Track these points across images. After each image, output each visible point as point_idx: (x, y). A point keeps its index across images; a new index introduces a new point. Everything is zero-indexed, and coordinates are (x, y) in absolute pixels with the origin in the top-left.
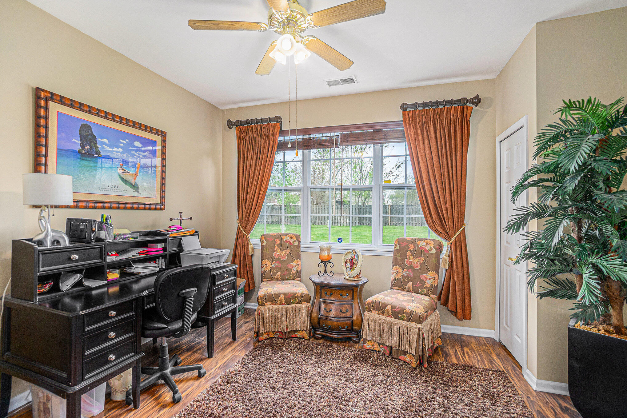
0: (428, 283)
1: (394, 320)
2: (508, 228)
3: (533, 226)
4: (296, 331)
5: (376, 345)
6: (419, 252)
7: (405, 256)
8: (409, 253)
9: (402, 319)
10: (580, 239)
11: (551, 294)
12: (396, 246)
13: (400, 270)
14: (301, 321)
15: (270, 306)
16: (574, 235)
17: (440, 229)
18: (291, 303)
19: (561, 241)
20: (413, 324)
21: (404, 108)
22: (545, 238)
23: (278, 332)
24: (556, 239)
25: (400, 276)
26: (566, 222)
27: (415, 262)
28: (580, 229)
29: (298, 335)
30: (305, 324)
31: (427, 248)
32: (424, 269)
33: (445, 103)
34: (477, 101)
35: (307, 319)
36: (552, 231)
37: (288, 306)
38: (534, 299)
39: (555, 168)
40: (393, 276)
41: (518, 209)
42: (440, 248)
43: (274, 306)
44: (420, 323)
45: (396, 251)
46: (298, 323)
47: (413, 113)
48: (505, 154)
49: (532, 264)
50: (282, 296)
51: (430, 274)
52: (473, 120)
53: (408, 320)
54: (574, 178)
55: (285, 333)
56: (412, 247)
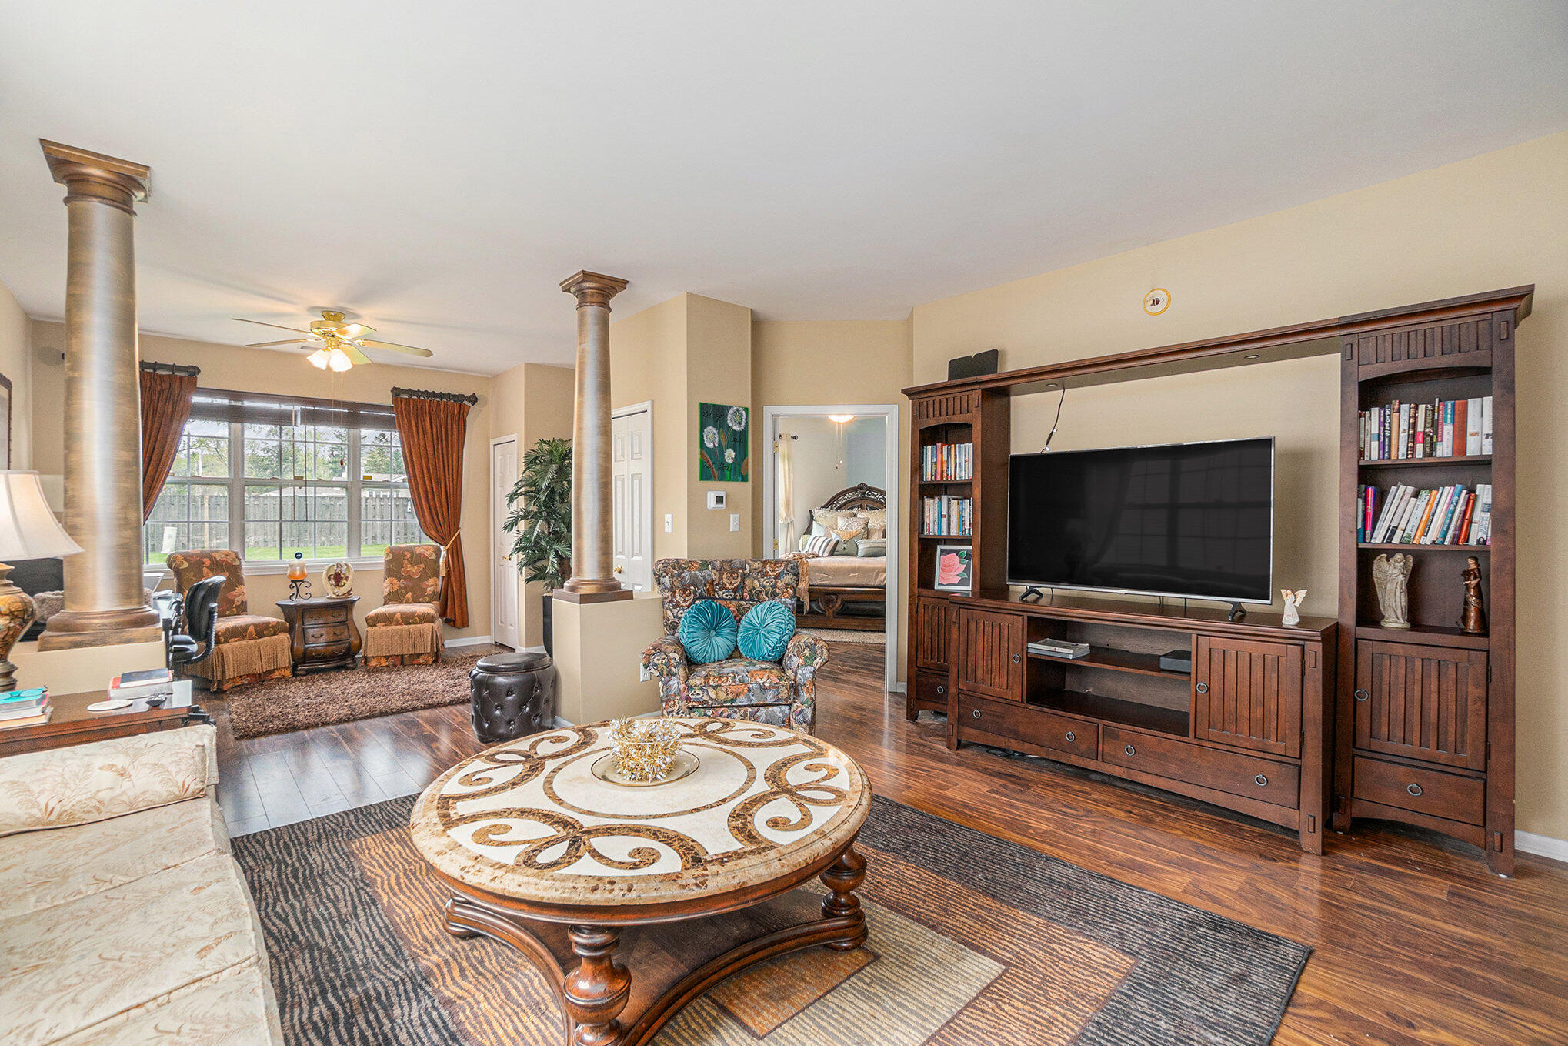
0: (430, 590)
1: (405, 627)
2: (505, 528)
3: (522, 526)
4: (272, 671)
5: (383, 660)
6: (416, 559)
7: (401, 565)
8: (406, 562)
9: (413, 623)
10: (549, 533)
11: (533, 578)
12: (388, 555)
13: (396, 581)
14: (279, 656)
15: (236, 644)
16: (546, 532)
17: (433, 533)
18: (264, 636)
19: (538, 535)
20: (426, 625)
21: (396, 392)
22: (529, 533)
23: (248, 675)
24: (535, 534)
25: (396, 588)
26: (540, 522)
27: (414, 570)
28: (549, 527)
29: (276, 675)
30: (285, 659)
31: (427, 553)
32: (425, 575)
33: (441, 395)
34: (474, 399)
35: (287, 652)
36: (533, 528)
37: (261, 640)
38: (523, 584)
39: (534, 484)
40: (386, 591)
41: (512, 513)
42: (438, 552)
43: (241, 642)
44: (432, 622)
45: (388, 562)
46: (275, 659)
47: (408, 401)
48: (498, 459)
49: (521, 555)
50: (251, 628)
51: (431, 581)
52: (469, 419)
53: (421, 622)
54: (544, 492)
55: (260, 674)
56: (408, 555)
